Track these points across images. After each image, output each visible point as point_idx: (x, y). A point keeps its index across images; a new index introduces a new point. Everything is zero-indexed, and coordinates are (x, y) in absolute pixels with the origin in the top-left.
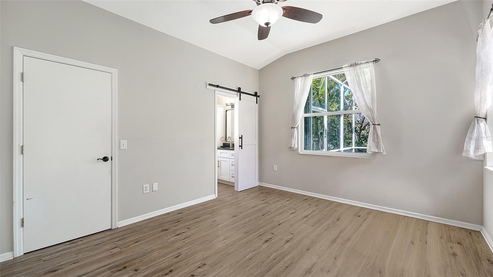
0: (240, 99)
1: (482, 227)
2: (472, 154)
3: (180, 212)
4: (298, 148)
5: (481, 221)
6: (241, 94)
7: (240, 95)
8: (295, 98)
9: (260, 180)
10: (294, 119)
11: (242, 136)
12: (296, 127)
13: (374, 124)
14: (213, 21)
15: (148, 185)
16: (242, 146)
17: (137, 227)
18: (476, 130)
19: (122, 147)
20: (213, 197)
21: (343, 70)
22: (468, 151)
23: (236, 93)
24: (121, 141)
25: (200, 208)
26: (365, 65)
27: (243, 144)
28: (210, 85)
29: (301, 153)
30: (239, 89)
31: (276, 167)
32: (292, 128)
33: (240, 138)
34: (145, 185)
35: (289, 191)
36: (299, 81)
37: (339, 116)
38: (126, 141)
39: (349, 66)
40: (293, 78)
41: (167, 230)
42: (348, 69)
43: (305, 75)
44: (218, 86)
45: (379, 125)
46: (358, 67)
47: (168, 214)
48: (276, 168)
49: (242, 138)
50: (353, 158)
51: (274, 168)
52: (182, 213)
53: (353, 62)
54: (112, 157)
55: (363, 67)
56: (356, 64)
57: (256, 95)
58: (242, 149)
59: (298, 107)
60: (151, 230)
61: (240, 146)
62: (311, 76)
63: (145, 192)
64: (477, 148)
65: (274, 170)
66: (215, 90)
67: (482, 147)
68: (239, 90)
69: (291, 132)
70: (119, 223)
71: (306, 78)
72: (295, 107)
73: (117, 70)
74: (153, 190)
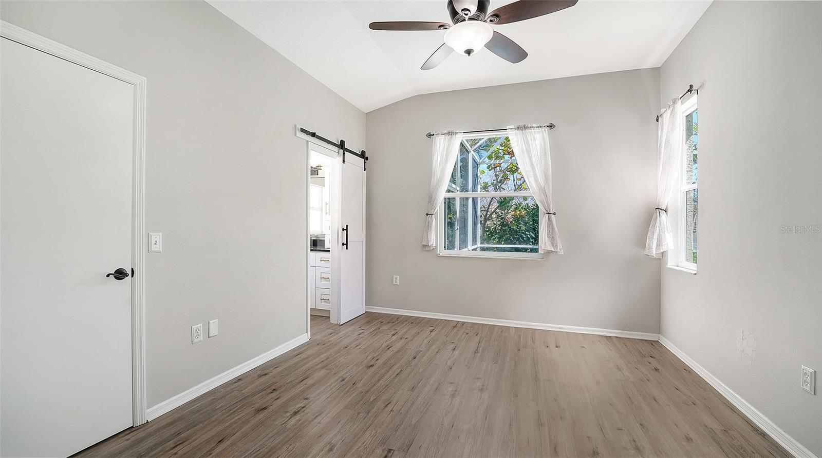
0: (344, 161)
1: (660, 335)
2: (654, 252)
3: (262, 371)
4: (436, 247)
5: (658, 328)
6: (345, 152)
7: (344, 154)
8: (434, 167)
9: (369, 301)
10: (431, 200)
11: (347, 226)
12: (434, 213)
13: (549, 213)
14: (375, 26)
15: (201, 325)
16: (347, 244)
17: (192, 413)
18: (658, 224)
19: (154, 248)
20: (304, 338)
21: (506, 133)
22: (650, 248)
23: (336, 149)
24: (152, 234)
25: (295, 360)
26: (537, 130)
27: (348, 241)
28: (303, 130)
29: (441, 254)
30: (342, 143)
31: (398, 278)
32: (427, 215)
33: (343, 230)
34: (196, 326)
35: (421, 316)
36: (440, 142)
37: (467, 199)
38: (161, 234)
39: (515, 129)
40: (430, 135)
41: (265, 409)
42: (514, 132)
43: (450, 133)
44: (313, 135)
45: (554, 214)
46: (528, 131)
47: (239, 379)
48: (397, 280)
49: (347, 230)
50: (520, 260)
51: (394, 279)
52: (266, 374)
53: (521, 124)
54: (132, 269)
55: (534, 132)
56: (525, 127)
57: (363, 155)
58: (347, 248)
59: (439, 182)
60: (231, 414)
61: (343, 244)
62: (458, 136)
63: (196, 340)
64: (659, 245)
65: (394, 283)
66: (307, 141)
67: (663, 244)
68: (341, 145)
69: (427, 222)
70: (150, 410)
71: (451, 138)
72: (434, 181)
73: (146, 79)
74: (211, 335)
